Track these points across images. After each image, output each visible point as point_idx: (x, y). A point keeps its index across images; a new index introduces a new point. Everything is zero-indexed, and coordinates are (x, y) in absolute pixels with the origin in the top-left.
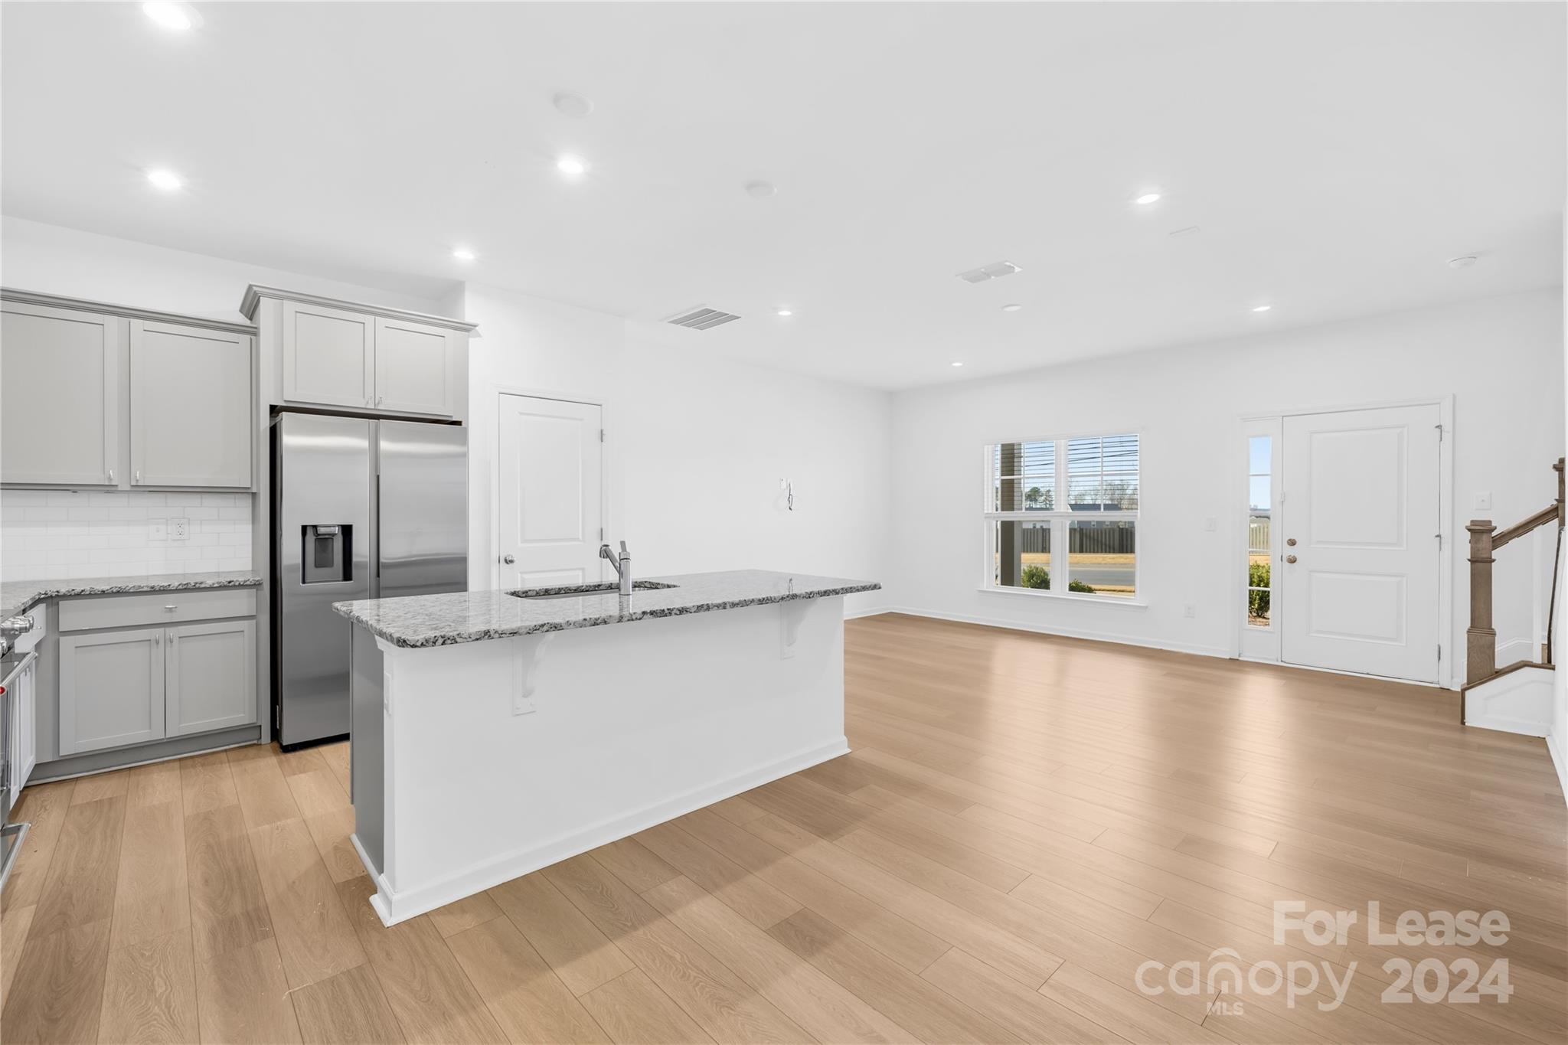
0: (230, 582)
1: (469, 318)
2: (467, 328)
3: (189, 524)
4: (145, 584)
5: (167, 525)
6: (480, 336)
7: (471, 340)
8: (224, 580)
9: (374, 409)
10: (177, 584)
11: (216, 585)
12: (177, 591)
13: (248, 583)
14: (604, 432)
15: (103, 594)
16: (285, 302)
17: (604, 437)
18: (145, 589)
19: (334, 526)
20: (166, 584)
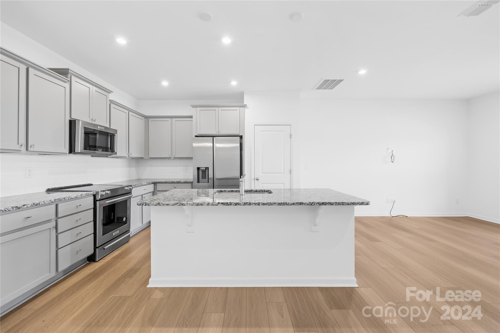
0: (186, 181)
1: (245, 104)
2: (245, 106)
3: (188, 167)
4: (170, 181)
5: (184, 167)
6: (248, 108)
7: (246, 110)
8: (185, 181)
9: (218, 134)
10: (182, 181)
11: (183, 182)
12: (176, 183)
13: (190, 182)
14: (291, 135)
15: (163, 183)
16: (198, 108)
17: (292, 137)
18: (171, 182)
19: (204, 168)
20: (174, 181)
